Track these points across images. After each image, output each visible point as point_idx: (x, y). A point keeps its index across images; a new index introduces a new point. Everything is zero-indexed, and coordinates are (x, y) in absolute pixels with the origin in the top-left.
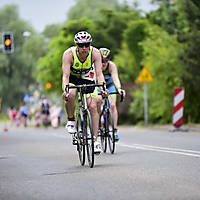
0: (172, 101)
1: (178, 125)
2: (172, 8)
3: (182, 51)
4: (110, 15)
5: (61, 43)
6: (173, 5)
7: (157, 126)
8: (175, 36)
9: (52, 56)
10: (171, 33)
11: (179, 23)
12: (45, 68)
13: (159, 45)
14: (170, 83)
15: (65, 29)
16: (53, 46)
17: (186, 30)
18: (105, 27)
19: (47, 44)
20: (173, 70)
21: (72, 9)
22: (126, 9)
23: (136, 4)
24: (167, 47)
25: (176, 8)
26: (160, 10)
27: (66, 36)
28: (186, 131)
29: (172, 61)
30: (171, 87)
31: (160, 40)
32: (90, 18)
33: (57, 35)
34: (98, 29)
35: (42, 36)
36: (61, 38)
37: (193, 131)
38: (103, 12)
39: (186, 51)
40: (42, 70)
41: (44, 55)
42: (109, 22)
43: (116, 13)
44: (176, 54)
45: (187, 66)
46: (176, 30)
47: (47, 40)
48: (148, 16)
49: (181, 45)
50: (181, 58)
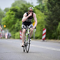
0: (42, 32)
1: (44, 40)
2: (43, 5)
3: (46, 18)
4: (24, 6)
5: (9, 14)
6: (43, 4)
7: (37, 40)
8: (44, 13)
9: (6, 17)
10: (42, 12)
11: (45, 9)
12: (4, 21)
13: (39, 16)
14: (42, 27)
15: (11, 9)
16: (7, 14)
17: (47, 11)
18: (23, 9)
19: (5, 14)
20: (43, 23)
21: (13, 3)
22: (29, 4)
23: (32, 3)
24: (41, 16)
25: (44, 5)
26: (40, 5)
27: (11, 11)
28: (46, 41)
29: (43, 20)
30: (42, 28)
31: (39, 14)
32: (18, 6)
33: (8, 11)
34: (21, 10)
35: (4, 11)
36: (9, 12)
37: (48, 42)
38: (23, 5)
39: (47, 18)
40: (3, 21)
41: (4, 17)
42: (24, 8)
43: (26, 5)
44: (44, 18)
45: (47, 22)
46: (44, 12)
47: (5, 12)
48: (36, 7)
49: (45, 16)
50: (45, 20)
